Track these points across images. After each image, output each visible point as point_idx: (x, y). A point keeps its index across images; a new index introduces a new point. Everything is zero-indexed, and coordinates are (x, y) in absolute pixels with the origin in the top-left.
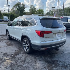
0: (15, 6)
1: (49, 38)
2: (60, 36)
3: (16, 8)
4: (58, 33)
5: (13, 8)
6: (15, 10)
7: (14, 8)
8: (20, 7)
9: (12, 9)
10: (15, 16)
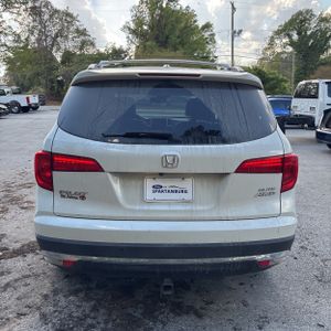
0: (284, 31)
1: (83, 198)
2: (188, 202)
3: (284, 41)
4: (161, 174)
5: (272, 44)
6: (284, 52)
7: (277, 41)
8: (309, 33)
9: (266, 49)
10: (273, 79)
